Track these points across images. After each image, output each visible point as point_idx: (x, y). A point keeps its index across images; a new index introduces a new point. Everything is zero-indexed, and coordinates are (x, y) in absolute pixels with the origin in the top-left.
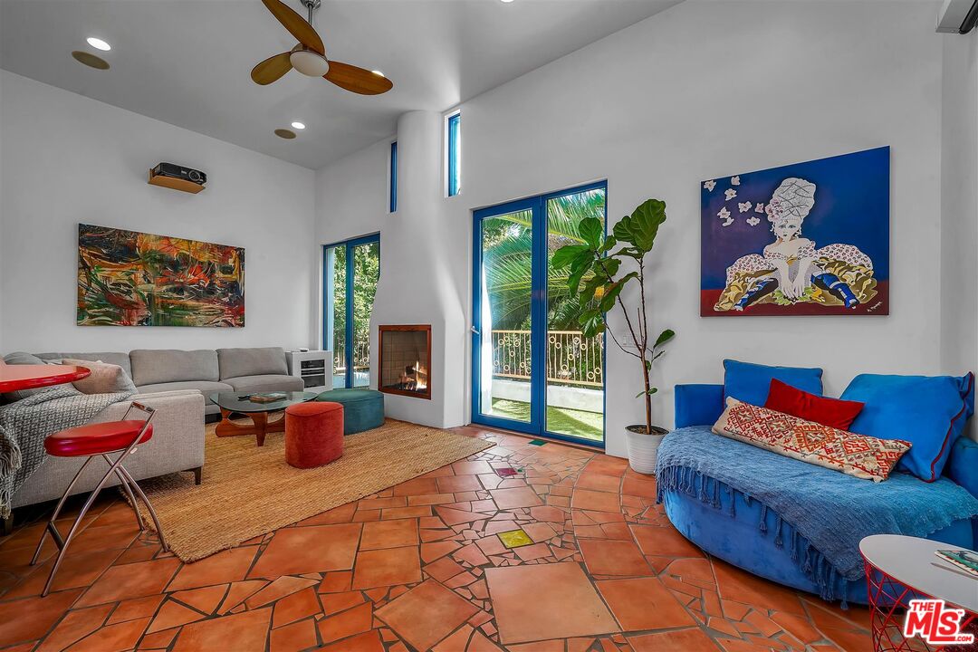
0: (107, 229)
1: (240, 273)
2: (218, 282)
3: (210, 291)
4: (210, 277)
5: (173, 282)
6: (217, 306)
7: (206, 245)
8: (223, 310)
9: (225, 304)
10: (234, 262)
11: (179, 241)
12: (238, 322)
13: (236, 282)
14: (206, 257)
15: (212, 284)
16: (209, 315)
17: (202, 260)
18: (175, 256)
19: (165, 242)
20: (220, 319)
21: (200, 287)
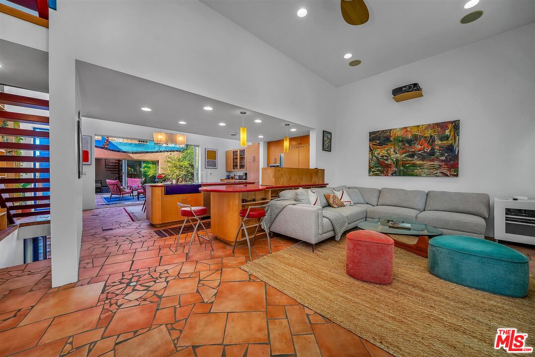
0: (378, 132)
2: (437, 147)
3: (432, 153)
4: (432, 145)
5: (409, 151)
6: (436, 163)
7: (430, 125)
8: (440, 166)
9: (442, 161)
10: (450, 132)
11: (411, 128)
12: (452, 173)
13: (451, 145)
14: (428, 133)
15: (433, 149)
16: (430, 169)
17: (426, 135)
18: (409, 136)
19: (405, 130)
20: (438, 171)
21: (425, 152)
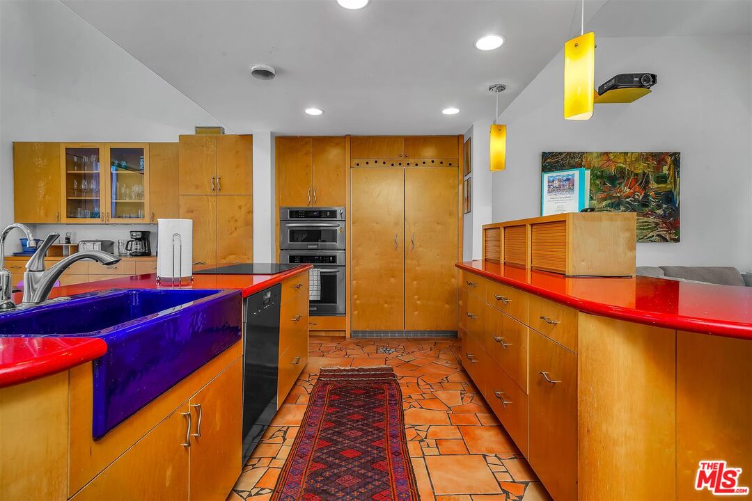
0: (561, 153)
1: (675, 180)
2: (652, 194)
3: (645, 204)
4: (644, 188)
5: (611, 197)
6: (651, 219)
7: (641, 154)
8: (657, 224)
9: (659, 217)
10: (669, 169)
11: (617, 154)
12: (673, 236)
13: (671, 192)
14: (640, 168)
15: (646, 196)
16: (644, 229)
17: (637, 171)
18: (613, 171)
19: (605, 158)
20: (654, 234)
21: (635, 200)
